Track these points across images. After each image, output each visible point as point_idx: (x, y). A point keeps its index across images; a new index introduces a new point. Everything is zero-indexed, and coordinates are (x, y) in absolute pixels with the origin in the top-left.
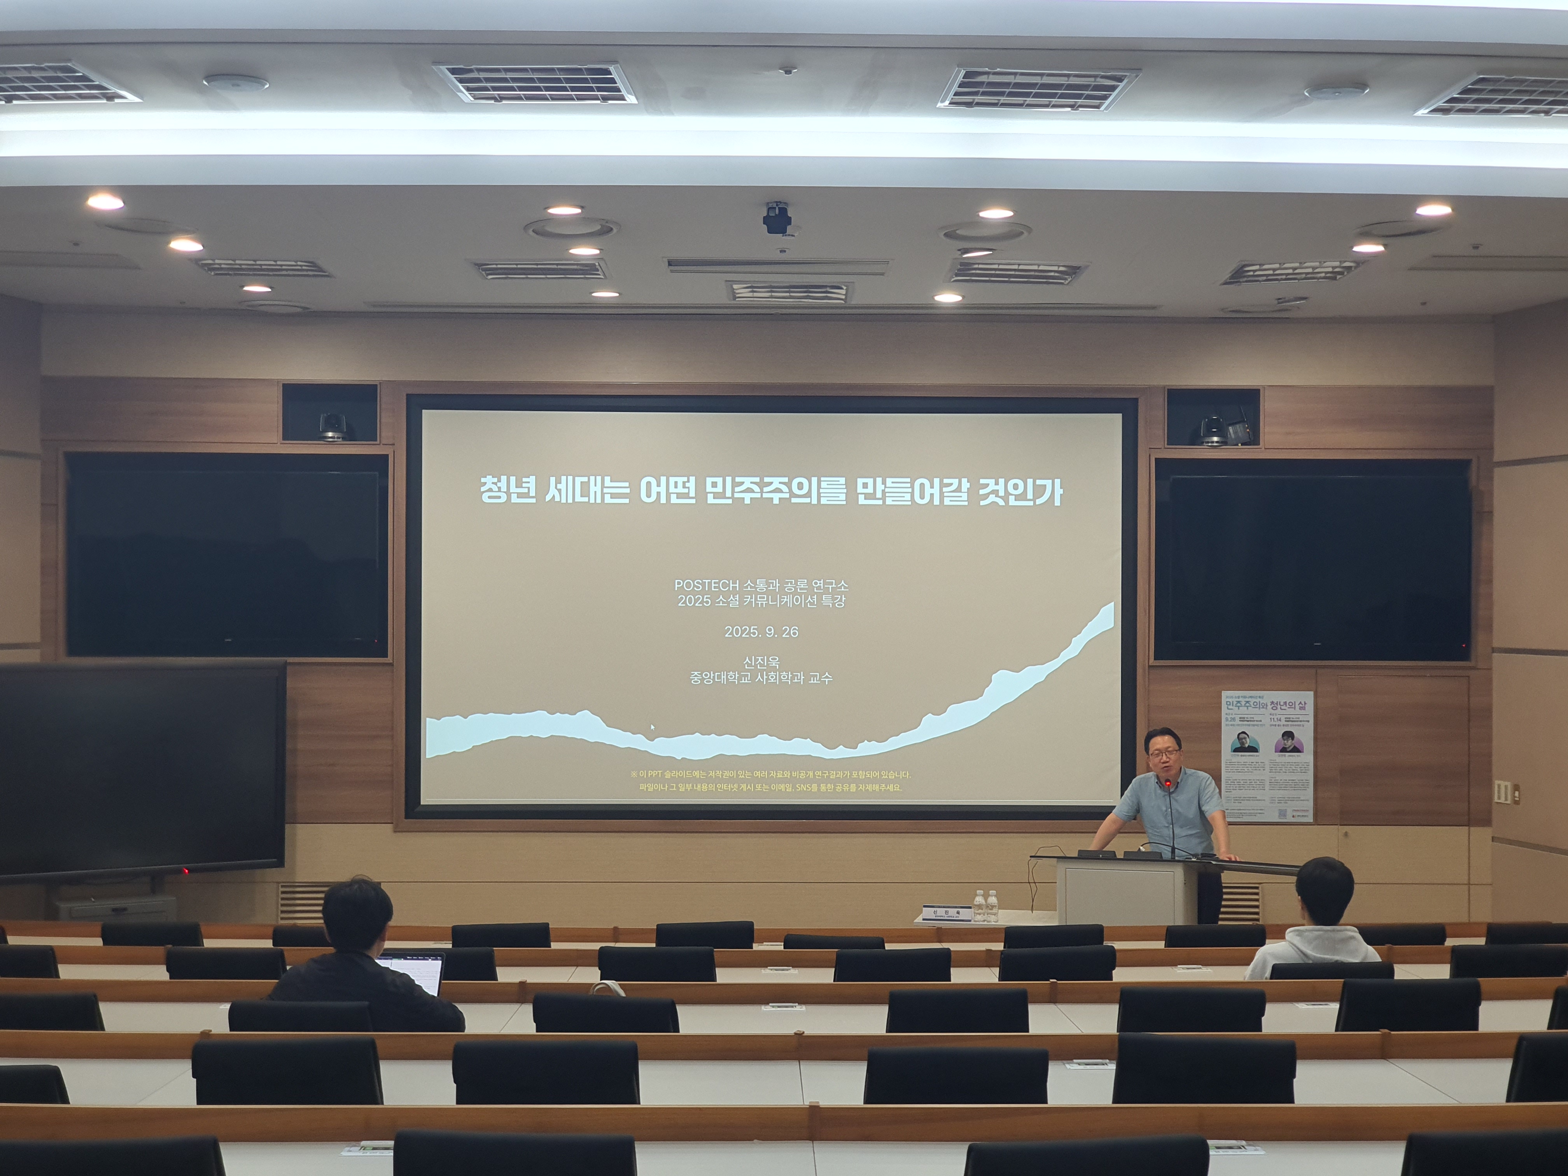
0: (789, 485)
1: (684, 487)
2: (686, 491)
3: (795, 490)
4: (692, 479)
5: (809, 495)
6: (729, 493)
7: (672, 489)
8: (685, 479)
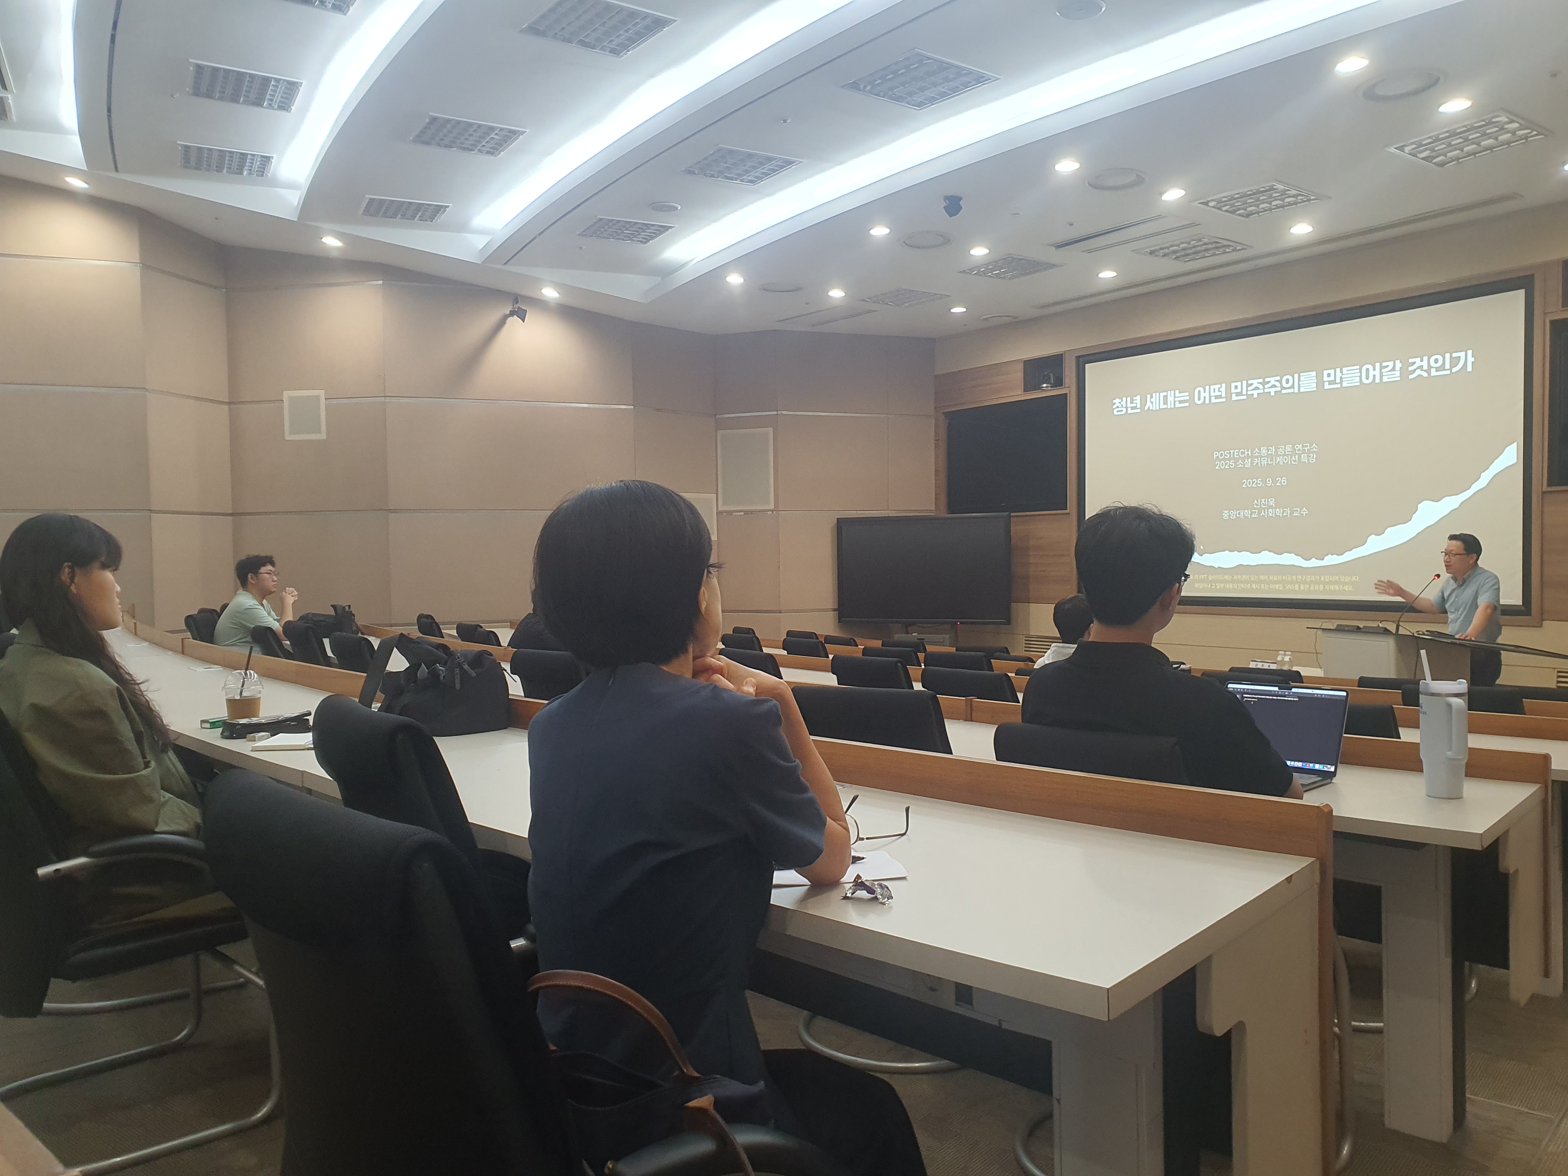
0: (1280, 381)
1: (1219, 391)
2: (1220, 394)
3: (1285, 385)
4: (1224, 385)
5: (1293, 387)
6: (1244, 392)
7: (1212, 394)
8: (1219, 386)
